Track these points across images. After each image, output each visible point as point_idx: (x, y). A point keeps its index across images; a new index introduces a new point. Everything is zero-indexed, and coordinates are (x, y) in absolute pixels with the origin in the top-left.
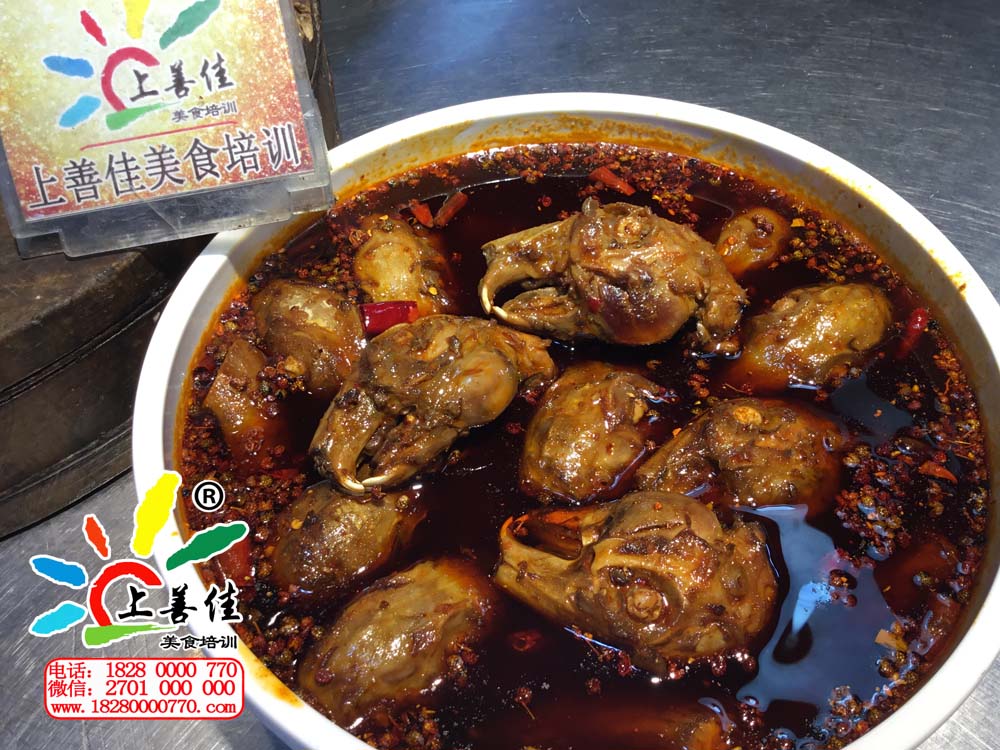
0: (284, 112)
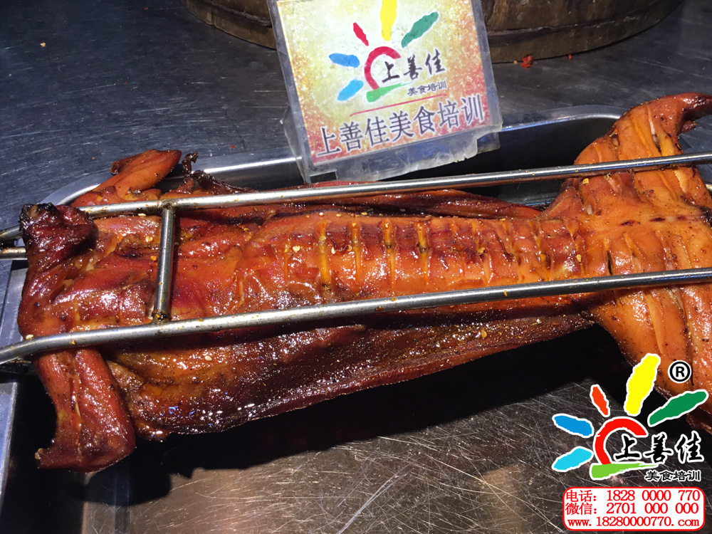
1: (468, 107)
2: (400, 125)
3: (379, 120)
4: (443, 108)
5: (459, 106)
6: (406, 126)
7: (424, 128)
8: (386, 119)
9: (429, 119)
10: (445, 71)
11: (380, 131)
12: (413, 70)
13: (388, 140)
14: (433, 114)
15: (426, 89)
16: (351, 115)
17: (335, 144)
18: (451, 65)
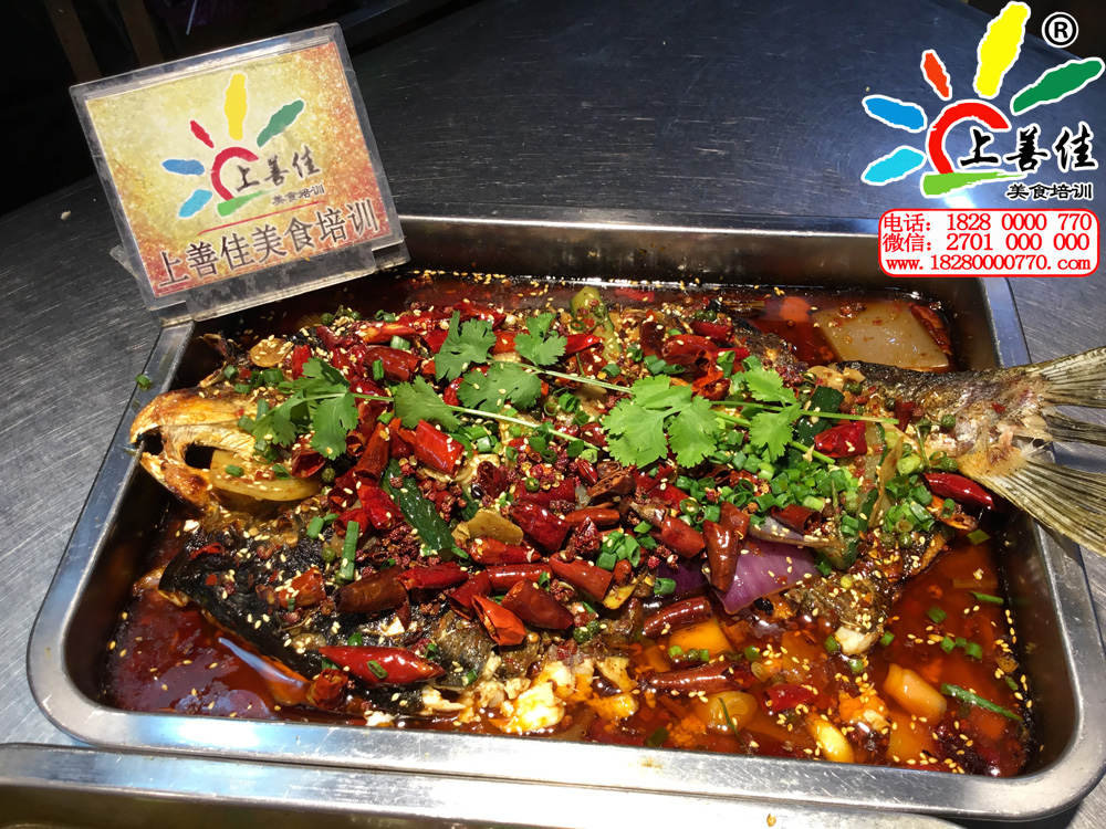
0: (363, 191)
1: (357, 215)
2: (267, 242)
3: (239, 238)
4: (323, 218)
5: (345, 214)
6: (275, 243)
7: (299, 245)
8: (248, 235)
9: (305, 232)
10: (321, 172)
11: (240, 251)
12: (276, 175)
13: (252, 261)
14: (310, 226)
15: (297, 197)
16: (200, 234)
17: (181, 270)
18: (325, 164)
